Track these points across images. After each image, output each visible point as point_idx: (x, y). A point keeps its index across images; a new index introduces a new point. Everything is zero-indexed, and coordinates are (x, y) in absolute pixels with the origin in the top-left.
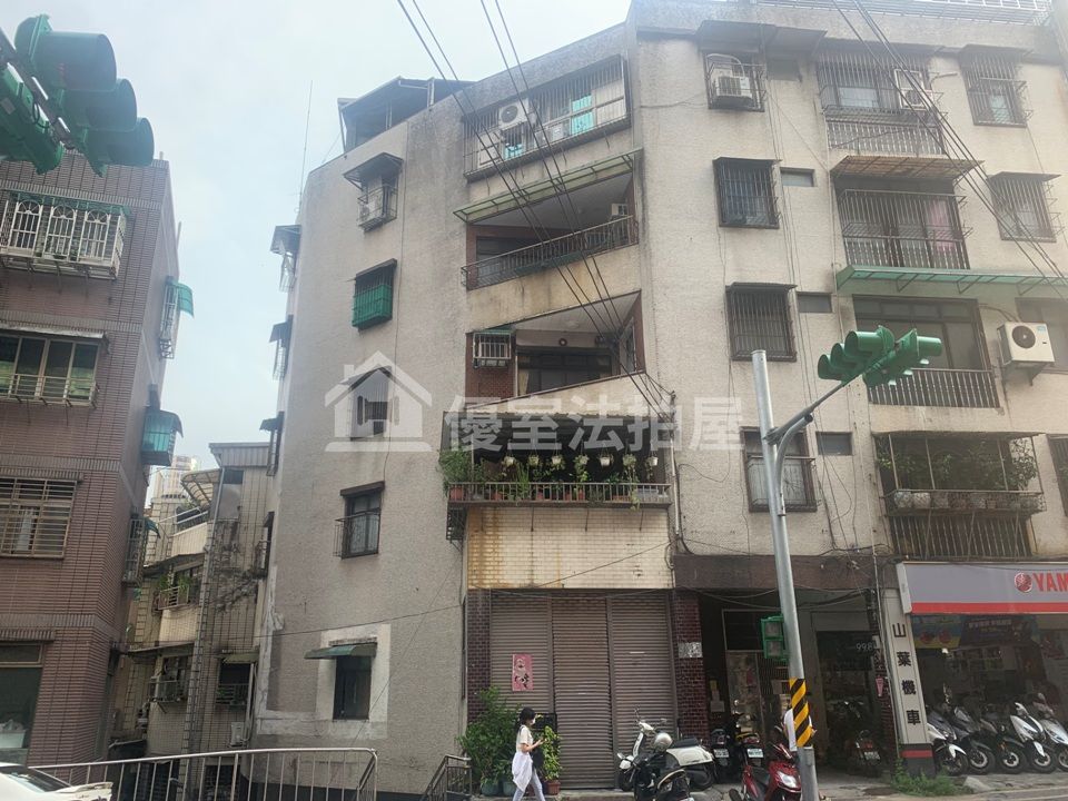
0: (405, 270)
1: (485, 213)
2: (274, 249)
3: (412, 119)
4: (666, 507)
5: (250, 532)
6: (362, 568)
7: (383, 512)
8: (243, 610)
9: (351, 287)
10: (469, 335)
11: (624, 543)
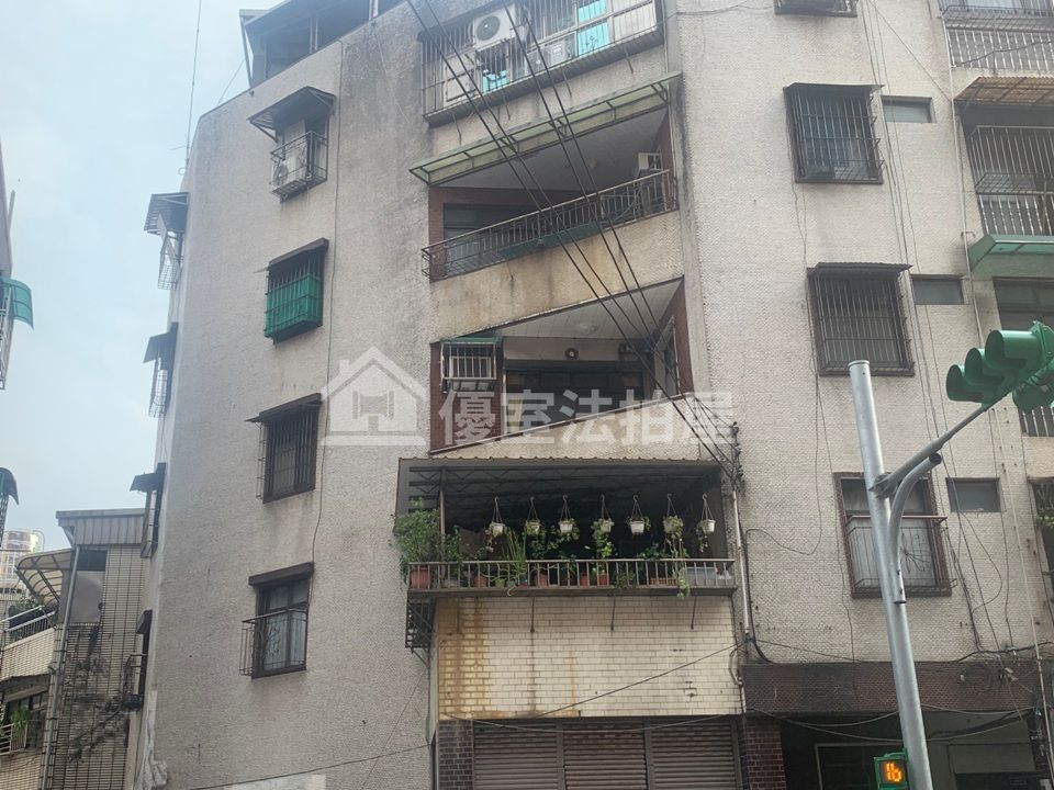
0: (340, 254)
1: (454, 171)
2: (150, 227)
3: (347, 38)
4: (729, 593)
5: (118, 640)
6: (282, 690)
7: (311, 609)
8: (107, 756)
9: (262, 281)
10: (435, 346)
11: (668, 647)
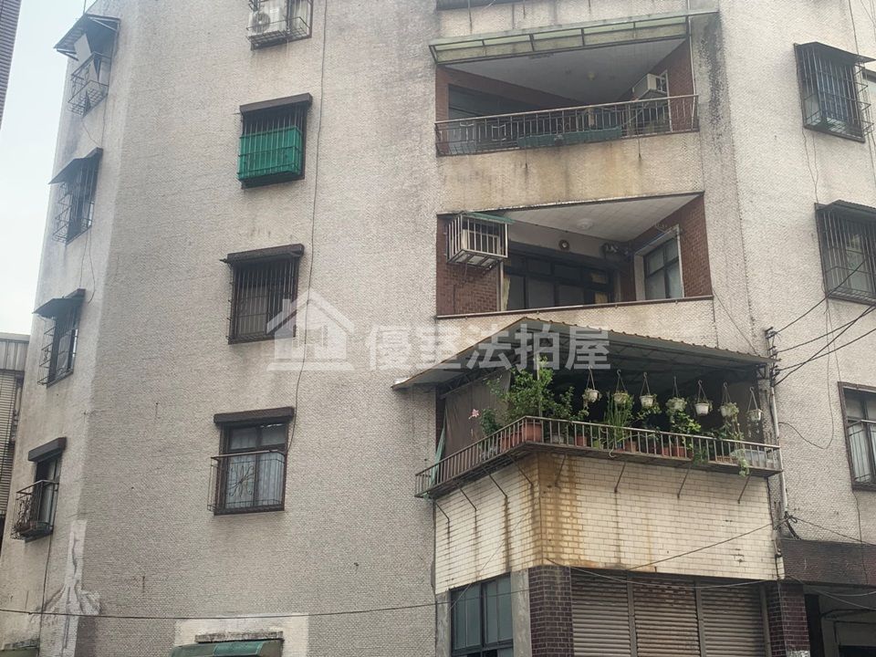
0: (327, 112)
1: (465, 55)
4: (765, 475)
11: (721, 518)
